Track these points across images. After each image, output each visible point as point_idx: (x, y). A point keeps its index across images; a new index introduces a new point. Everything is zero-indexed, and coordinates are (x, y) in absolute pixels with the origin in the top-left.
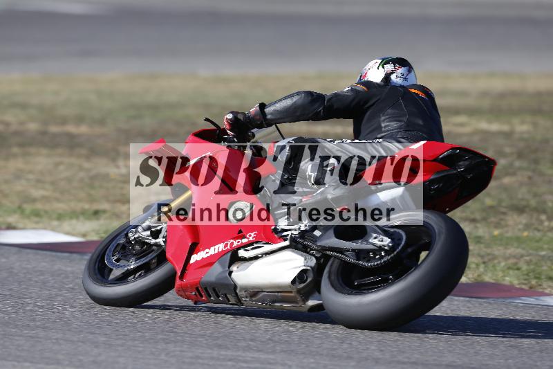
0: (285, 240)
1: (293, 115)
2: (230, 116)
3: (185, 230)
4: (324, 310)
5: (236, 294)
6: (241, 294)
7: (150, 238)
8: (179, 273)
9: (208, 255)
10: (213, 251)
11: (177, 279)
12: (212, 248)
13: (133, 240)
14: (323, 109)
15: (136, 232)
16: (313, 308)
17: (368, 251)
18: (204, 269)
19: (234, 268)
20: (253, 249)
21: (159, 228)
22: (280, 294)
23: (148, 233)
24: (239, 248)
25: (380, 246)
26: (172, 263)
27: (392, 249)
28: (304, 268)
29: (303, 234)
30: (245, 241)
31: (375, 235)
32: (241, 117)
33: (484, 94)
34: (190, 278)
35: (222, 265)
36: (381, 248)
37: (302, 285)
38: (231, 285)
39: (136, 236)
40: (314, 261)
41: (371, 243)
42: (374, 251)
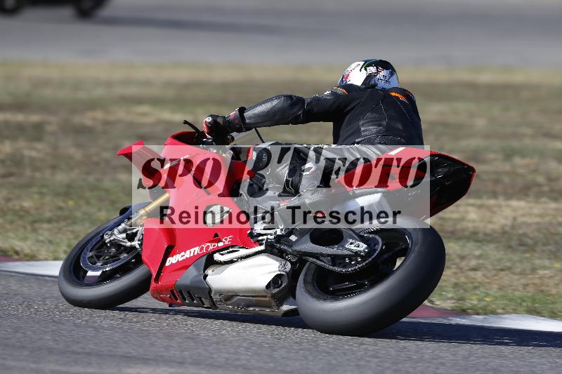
0: (261, 245)
1: (273, 119)
2: (209, 120)
3: (162, 234)
4: (299, 315)
5: (211, 297)
6: (216, 297)
7: (126, 240)
8: (154, 276)
9: (184, 258)
10: (188, 254)
11: (153, 282)
12: (188, 252)
13: (108, 242)
14: (303, 113)
15: (112, 235)
16: (287, 313)
17: (344, 257)
18: (180, 272)
19: (209, 272)
20: (228, 253)
21: (134, 231)
22: (254, 298)
23: (124, 235)
24: (215, 252)
25: (356, 252)
26: (148, 265)
27: (368, 254)
28: (279, 273)
29: (279, 238)
30: (221, 244)
31: (351, 241)
32: (220, 120)
33: (169, 84)
34: (165, 280)
35: (197, 268)
36: (357, 254)
37: (277, 290)
38: (206, 288)
39: (112, 239)
40: (289, 266)
41: (346, 249)
42: (350, 257)
